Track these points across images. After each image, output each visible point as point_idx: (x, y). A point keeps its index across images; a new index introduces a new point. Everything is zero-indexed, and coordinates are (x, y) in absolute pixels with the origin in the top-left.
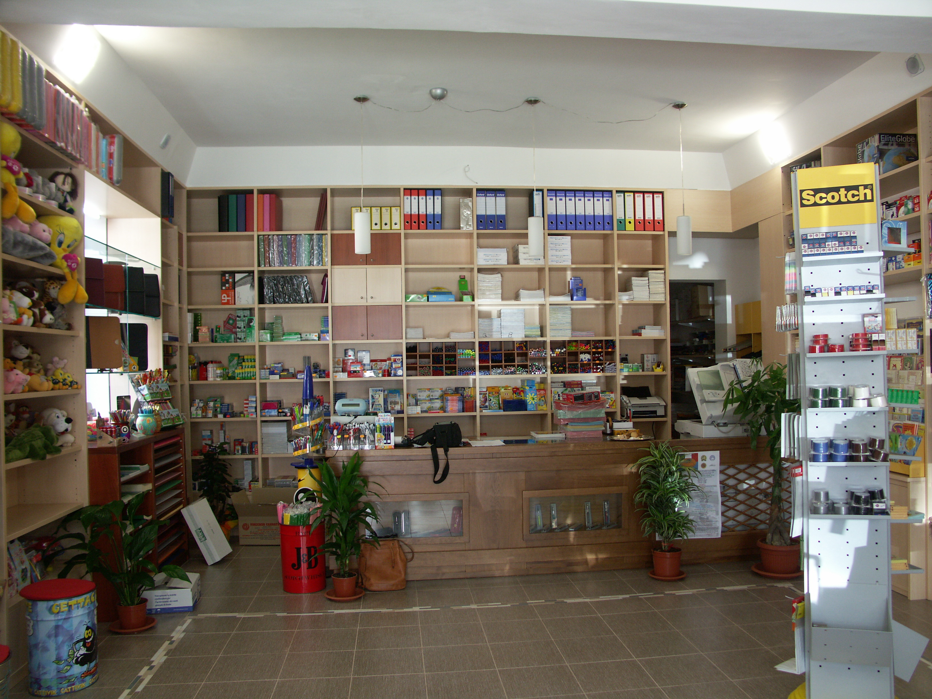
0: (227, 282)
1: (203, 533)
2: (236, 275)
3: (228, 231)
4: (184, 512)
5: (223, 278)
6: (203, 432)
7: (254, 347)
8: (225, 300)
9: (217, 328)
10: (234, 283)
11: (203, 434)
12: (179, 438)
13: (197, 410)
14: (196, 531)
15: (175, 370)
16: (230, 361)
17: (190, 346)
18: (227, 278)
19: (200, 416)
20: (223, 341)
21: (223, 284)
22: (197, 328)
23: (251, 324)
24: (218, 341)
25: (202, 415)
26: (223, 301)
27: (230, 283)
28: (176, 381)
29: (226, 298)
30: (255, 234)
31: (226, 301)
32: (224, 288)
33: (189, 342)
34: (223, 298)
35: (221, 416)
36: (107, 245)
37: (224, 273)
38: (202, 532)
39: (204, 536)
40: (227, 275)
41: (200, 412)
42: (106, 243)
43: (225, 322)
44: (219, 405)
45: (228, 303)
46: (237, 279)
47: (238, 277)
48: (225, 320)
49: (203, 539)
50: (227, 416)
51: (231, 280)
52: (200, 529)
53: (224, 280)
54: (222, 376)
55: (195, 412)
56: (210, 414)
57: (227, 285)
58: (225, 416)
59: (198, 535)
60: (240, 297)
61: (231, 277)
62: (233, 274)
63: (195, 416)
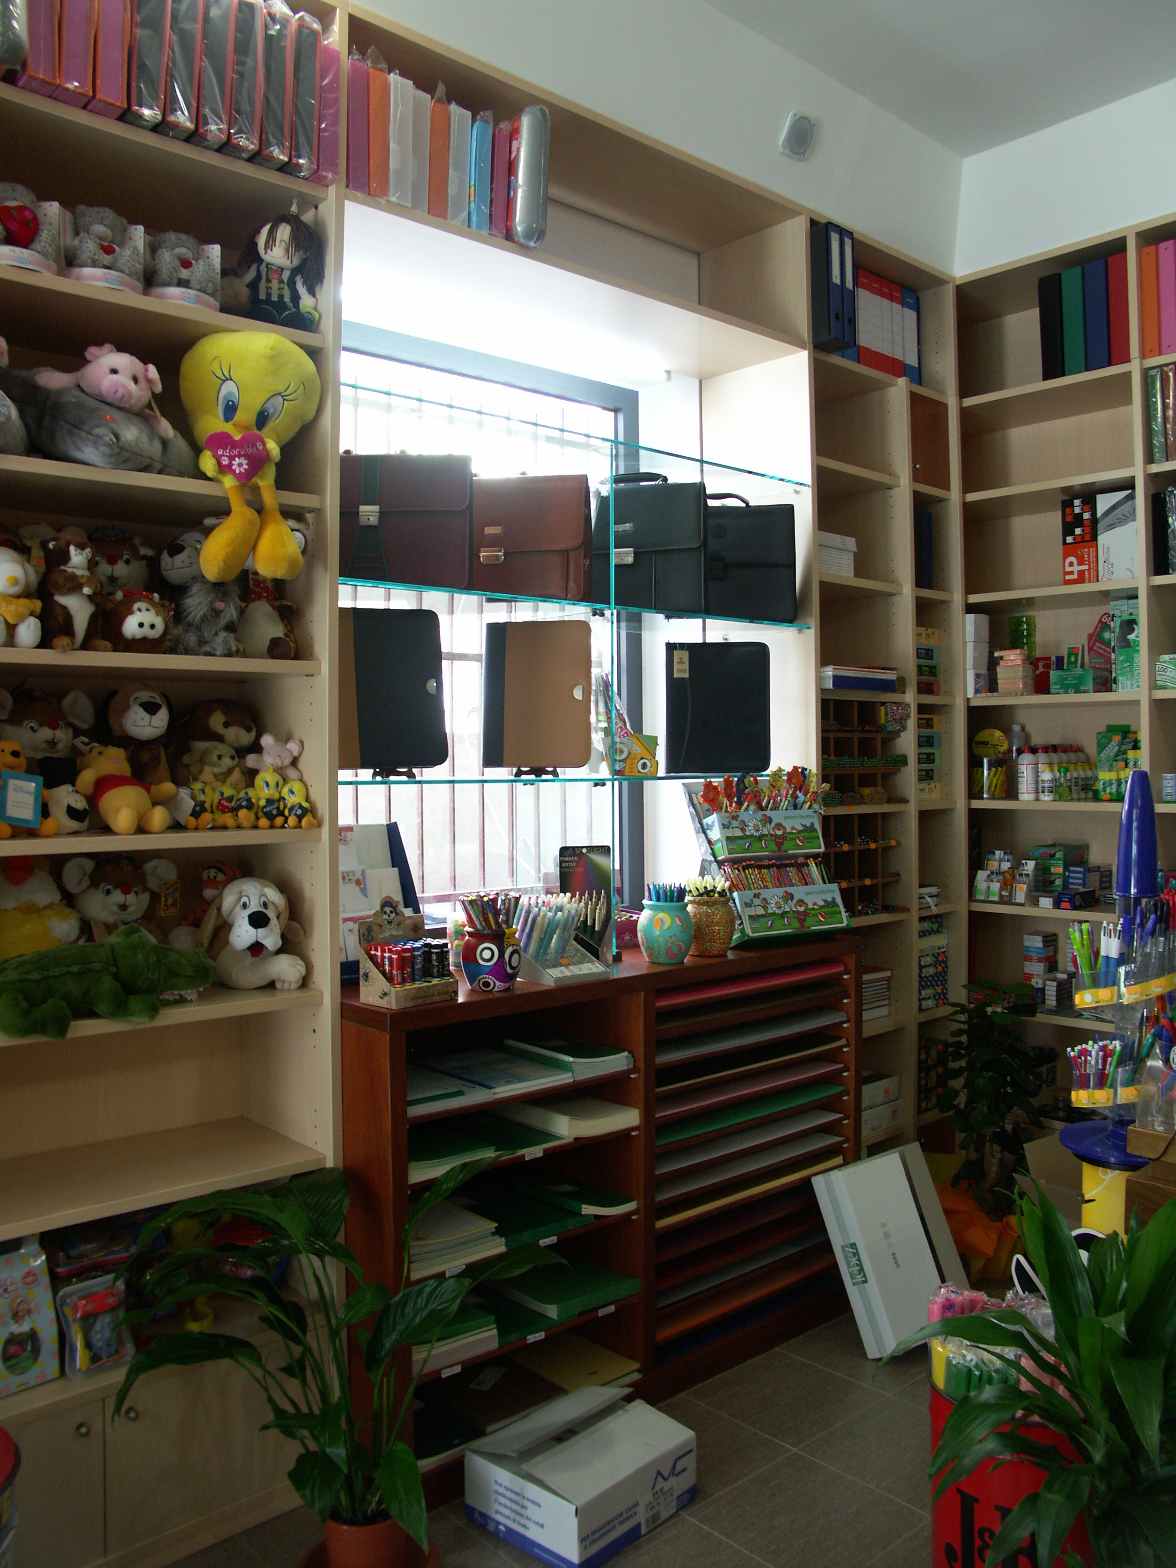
0: (1078, 520)
1: (859, 1260)
2: (1099, 497)
3: (1063, 375)
4: (818, 1183)
5: (1068, 511)
6: (1026, 937)
7: (1137, 703)
8: (1072, 573)
9: (1069, 655)
10: (1094, 521)
11: (1026, 944)
12: (842, 969)
13: (989, 879)
14: (843, 1247)
15: (902, 769)
16: (1101, 747)
17: (972, 704)
18: (1077, 510)
19: (996, 899)
20: (1066, 688)
21: (1067, 529)
22: (996, 654)
23: (1131, 637)
24: (1053, 688)
25: (1001, 896)
26: (1068, 577)
27: (1086, 523)
28: (904, 801)
29: (1076, 568)
30: (1134, 367)
31: (1075, 576)
32: (1069, 539)
33: (970, 694)
34: (1068, 569)
35: (1046, 902)
36: (702, 462)
37: (1067, 498)
38: (856, 1254)
39: (861, 1270)
40: (1077, 502)
41: (996, 886)
42: (699, 458)
43: (1090, 636)
44: (1061, 870)
45: (1081, 579)
46: (1100, 510)
47: (1104, 503)
48: (1091, 631)
49: (859, 1278)
50: (1063, 905)
51: (1086, 516)
52: (853, 1245)
53: (1069, 519)
54: (1055, 789)
55: (985, 885)
56: (1020, 896)
57: (1078, 531)
58: (1057, 905)
59: (848, 1263)
60: (1111, 561)
61: (1087, 507)
62: (1089, 495)
63: (982, 897)
